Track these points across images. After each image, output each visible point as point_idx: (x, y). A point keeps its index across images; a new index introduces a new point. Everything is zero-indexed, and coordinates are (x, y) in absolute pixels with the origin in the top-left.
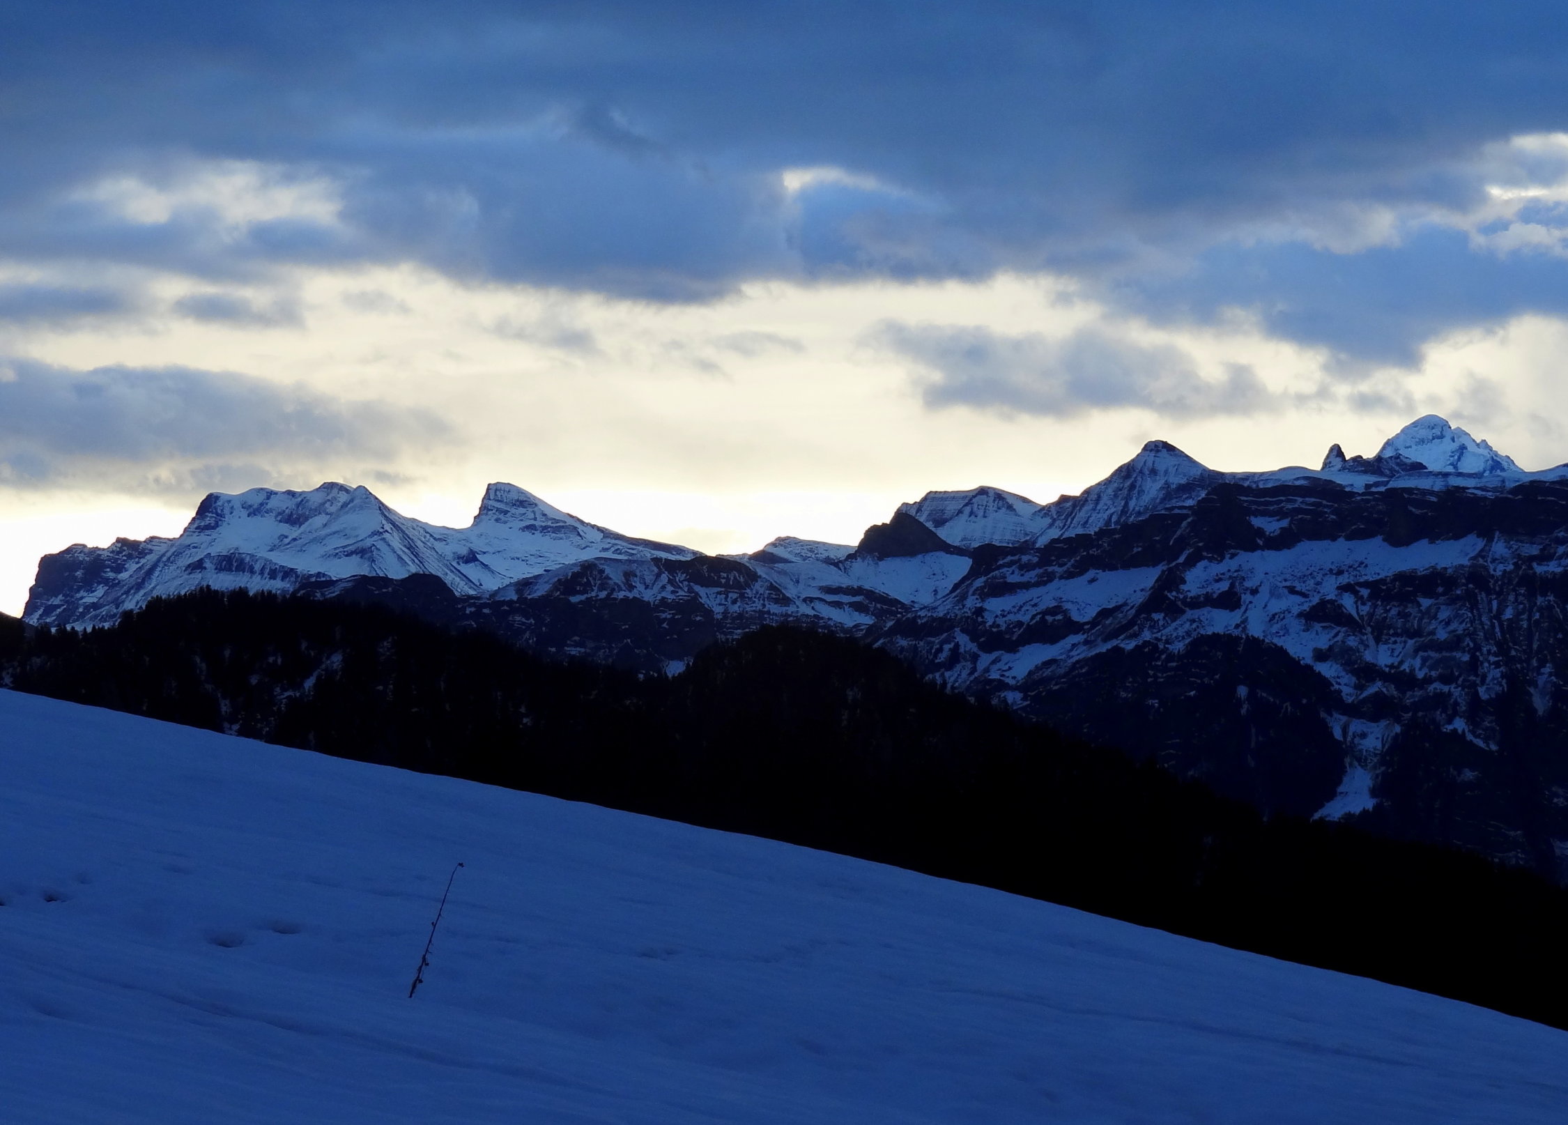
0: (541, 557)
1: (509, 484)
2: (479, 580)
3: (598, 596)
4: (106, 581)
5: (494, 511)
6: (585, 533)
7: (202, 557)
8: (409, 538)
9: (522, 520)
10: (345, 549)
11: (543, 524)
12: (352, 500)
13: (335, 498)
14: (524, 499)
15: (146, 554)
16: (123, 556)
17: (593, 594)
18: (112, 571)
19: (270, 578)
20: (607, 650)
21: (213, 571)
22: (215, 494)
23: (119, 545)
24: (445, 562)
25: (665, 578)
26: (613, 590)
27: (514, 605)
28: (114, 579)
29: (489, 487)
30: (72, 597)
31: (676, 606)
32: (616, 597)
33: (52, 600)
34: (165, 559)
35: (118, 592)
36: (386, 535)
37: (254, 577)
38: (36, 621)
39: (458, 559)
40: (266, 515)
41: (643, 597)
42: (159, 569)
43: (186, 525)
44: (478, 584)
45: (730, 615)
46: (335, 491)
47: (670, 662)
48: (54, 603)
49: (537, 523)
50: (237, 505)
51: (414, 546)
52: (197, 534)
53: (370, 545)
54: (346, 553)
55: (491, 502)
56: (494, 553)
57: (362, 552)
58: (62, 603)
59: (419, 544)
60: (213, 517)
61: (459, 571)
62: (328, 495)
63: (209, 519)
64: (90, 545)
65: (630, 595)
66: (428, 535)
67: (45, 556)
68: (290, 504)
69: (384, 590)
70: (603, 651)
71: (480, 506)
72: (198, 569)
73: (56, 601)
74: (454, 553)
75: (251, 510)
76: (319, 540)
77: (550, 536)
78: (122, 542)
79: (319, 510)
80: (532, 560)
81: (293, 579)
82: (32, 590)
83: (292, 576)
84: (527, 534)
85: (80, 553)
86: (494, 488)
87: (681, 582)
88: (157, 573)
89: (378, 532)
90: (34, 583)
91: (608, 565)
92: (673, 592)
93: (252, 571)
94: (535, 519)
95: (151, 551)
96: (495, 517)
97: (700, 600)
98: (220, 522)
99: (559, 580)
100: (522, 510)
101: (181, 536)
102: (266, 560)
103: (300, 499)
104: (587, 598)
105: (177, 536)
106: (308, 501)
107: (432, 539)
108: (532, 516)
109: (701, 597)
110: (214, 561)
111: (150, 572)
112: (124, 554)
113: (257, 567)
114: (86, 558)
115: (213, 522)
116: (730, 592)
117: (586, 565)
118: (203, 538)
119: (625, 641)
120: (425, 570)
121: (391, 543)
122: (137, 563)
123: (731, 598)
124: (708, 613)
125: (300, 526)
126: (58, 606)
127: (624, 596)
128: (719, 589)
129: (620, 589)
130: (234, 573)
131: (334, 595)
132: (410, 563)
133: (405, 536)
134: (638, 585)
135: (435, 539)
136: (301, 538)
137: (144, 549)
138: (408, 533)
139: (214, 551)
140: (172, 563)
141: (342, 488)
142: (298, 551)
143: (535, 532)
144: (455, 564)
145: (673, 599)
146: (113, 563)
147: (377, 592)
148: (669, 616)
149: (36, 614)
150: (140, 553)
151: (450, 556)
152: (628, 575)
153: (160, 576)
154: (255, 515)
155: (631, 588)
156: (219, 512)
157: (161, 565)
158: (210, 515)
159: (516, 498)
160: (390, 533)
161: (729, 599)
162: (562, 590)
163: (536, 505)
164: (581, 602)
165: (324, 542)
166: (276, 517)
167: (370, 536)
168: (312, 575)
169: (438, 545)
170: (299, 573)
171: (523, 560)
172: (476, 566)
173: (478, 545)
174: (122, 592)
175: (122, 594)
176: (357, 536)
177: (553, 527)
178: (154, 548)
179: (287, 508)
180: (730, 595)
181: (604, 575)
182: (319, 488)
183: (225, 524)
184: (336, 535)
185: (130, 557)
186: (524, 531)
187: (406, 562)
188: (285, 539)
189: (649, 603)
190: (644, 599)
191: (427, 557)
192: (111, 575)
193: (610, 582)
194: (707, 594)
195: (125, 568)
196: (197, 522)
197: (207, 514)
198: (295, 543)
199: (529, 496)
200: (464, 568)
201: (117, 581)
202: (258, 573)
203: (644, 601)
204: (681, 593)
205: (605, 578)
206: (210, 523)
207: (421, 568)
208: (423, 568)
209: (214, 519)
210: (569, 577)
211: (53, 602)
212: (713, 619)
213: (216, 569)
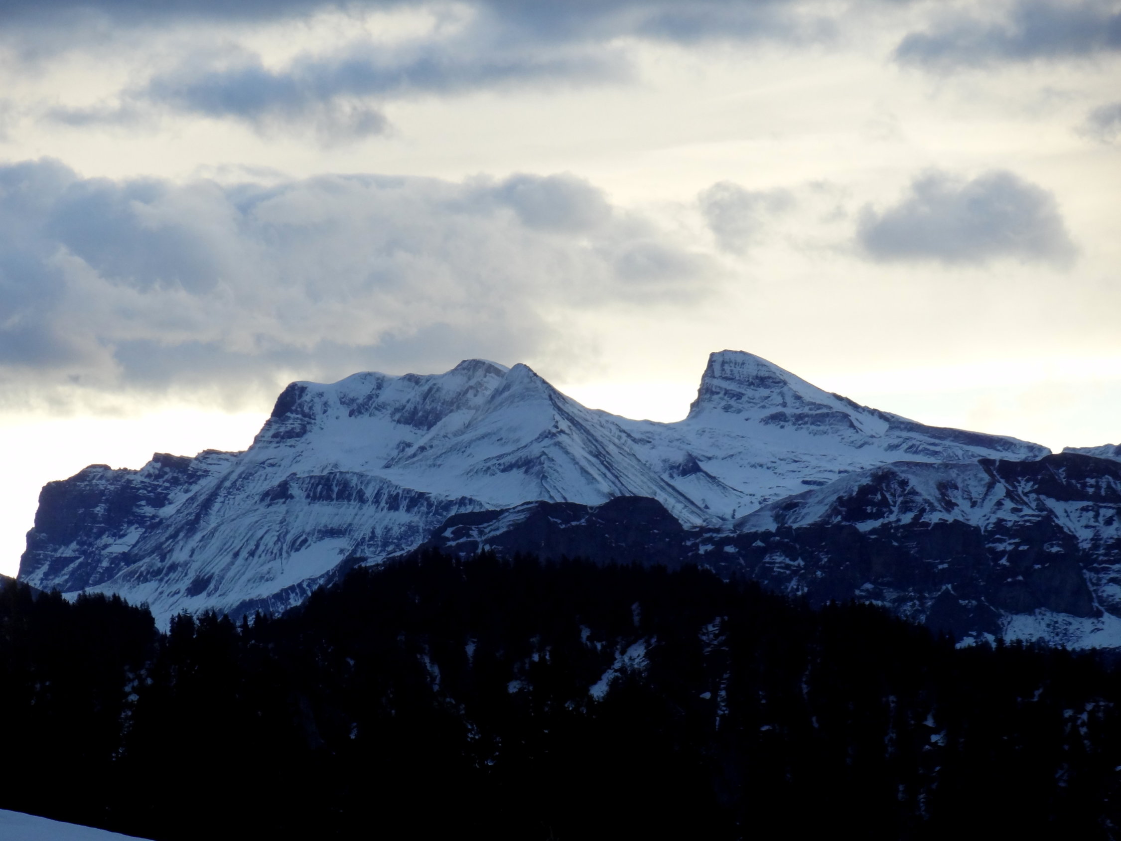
0: (796, 462)
1: (741, 352)
2: (704, 500)
3: (899, 520)
4: (140, 520)
5: (721, 395)
6: (861, 423)
7: (284, 478)
8: (597, 441)
9: (764, 407)
10: (501, 461)
11: (798, 412)
12: (507, 387)
13: (480, 384)
14: (767, 374)
15: (199, 477)
16: (164, 482)
17: (893, 518)
18: (148, 504)
19: (390, 509)
20: (917, 603)
21: (304, 500)
22: (299, 385)
23: (158, 465)
24: (652, 475)
25: (1001, 489)
26: (923, 511)
27: (772, 539)
28: (154, 517)
29: (713, 359)
30: (91, 545)
31: (1021, 532)
32: (927, 520)
33: (60, 551)
34: (227, 484)
35: (160, 536)
36: (562, 438)
37: (365, 507)
38: (38, 582)
39: (671, 469)
40: (377, 412)
41: (968, 520)
42: (220, 499)
43: (257, 431)
44: (702, 506)
45: (1102, 542)
46: (480, 372)
47: (1015, 617)
48: (64, 555)
49: (788, 411)
50: (333, 399)
51: (604, 453)
52: (274, 445)
53: (538, 455)
54: (502, 467)
55: (716, 382)
56: (723, 459)
57: (527, 465)
58: (77, 554)
59: (611, 448)
60: (297, 419)
61: (674, 488)
62: (469, 379)
63: (293, 422)
64: (115, 466)
65: (950, 518)
66: (624, 435)
67: (49, 484)
68: (413, 395)
69: (574, 523)
70: (910, 604)
71: (698, 387)
72: (282, 498)
73: (67, 551)
74: (664, 461)
75: (355, 406)
76: (460, 449)
77: (808, 428)
78: (163, 461)
79: (458, 402)
80: (783, 467)
81: (424, 509)
82: (30, 536)
83: (422, 504)
84: (773, 427)
85: (101, 478)
86: (721, 359)
87: (1026, 494)
88: (217, 506)
89: (549, 433)
90: (33, 525)
91: (914, 473)
92: (1014, 510)
93: (361, 498)
94: (784, 405)
95: (206, 473)
96: (723, 403)
97: (1057, 521)
98: (308, 427)
99: (840, 499)
100: (764, 392)
101: (251, 448)
102: (383, 481)
103: (426, 388)
104: (883, 525)
105: (245, 448)
106: (438, 390)
107: (630, 442)
108: (779, 400)
109: (1057, 517)
110: (305, 486)
111: (207, 505)
112: (166, 477)
113: (369, 492)
114: (109, 487)
115: (297, 426)
116: (1101, 507)
117: (880, 473)
118: (284, 451)
119: (944, 588)
120: (623, 488)
121: (570, 450)
122: (187, 491)
123: (1104, 516)
124: (1070, 540)
125: (429, 429)
126: (72, 560)
127: (940, 519)
128: (1085, 504)
129: (933, 509)
130: (335, 502)
131: (498, 533)
132: (599, 478)
133: (590, 438)
134: (960, 501)
135: (635, 440)
136: (431, 447)
137: (196, 471)
138: (595, 434)
139: (302, 469)
140: (238, 489)
141: (491, 369)
142: (430, 466)
143: (786, 424)
144: (666, 477)
145: (1015, 522)
146: (149, 492)
147: (563, 526)
148: (1009, 548)
149: (38, 571)
150: (191, 476)
151: (658, 466)
152: (944, 487)
153: (222, 511)
154: (360, 413)
155: (949, 506)
156: (306, 409)
157: (223, 492)
158: (293, 416)
159: (755, 373)
160: (568, 434)
161: (1101, 519)
162: (844, 513)
163: (785, 383)
164: (874, 531)
165: (469, 451)
166: (393, 414)
167: (537, 440)
168: (451, 501)
169: (639, 450)
170: (432, 499)
171: (768, 468)
172: (698, 479)
173: (700, 447)
174: (167, 535)
175: (167, 539)
176: (518, 440)
177: (812, 416)
178: (211, 468)
179: (408, 401)
180: (1102, 511)
181: (908, 489)
182: (456, 369)
183: (316, 429)
184: (486, 439)
185: (175, 482)
186: (767, 423)
187: (594, 478)
188: (407, 449)
189: (977, 529)
190: (970, 523)
191: (626, 468)
192: (148, 511)
193: (918, 499)
194: (1066, 512)
195: (168, 500)
196: (275, 427)
197: (288, 414)
198: (425, 453)
199: (774, 370)
200: (680, 483)
201: (157, 520)
202: (370, 500)
203: (969, 526)
204: (1027, 511)
205: (909, 493)
206: (293, 429)
207: (616, 486)
208: (619, 485)
209: (299, 422)
210: (854, 494)
211: (62, 553)
212: (1078, 550)
213: (308, 497)
